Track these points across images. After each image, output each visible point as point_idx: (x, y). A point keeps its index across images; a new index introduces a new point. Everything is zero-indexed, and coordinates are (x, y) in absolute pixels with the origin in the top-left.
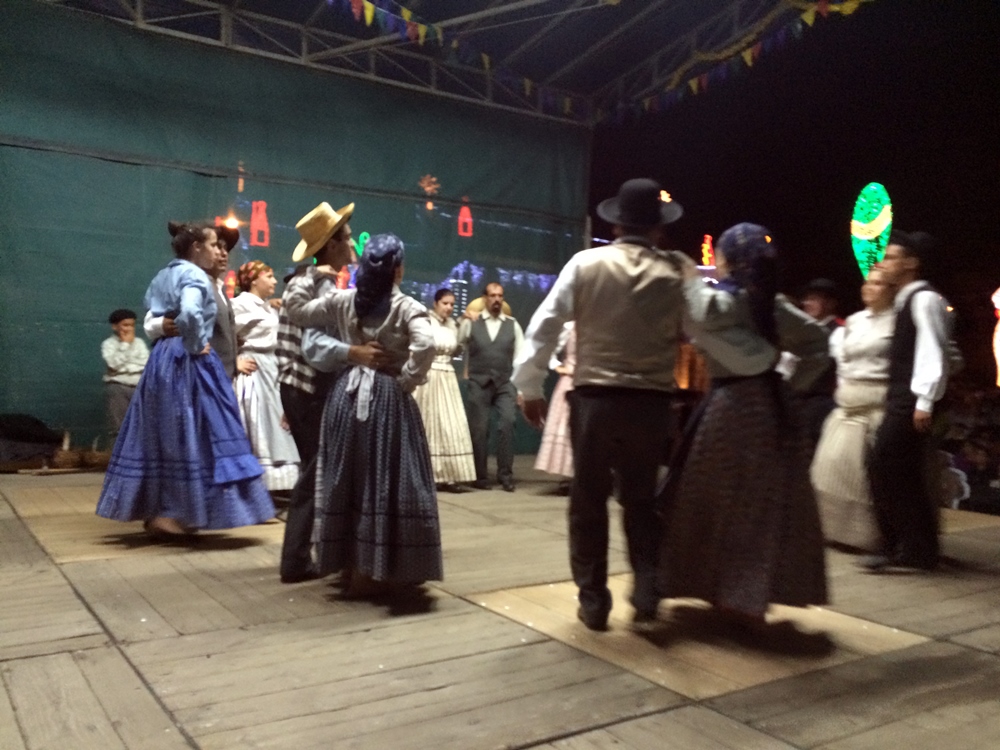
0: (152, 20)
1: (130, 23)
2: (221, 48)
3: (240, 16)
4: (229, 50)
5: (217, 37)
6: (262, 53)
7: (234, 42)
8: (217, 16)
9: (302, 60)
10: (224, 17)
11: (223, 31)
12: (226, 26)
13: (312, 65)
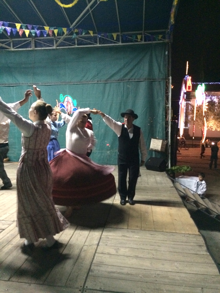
0: (15, 48)
1: (10, 50)
2: (32, 50)
3: (36, 39)
4: (34, 50)
5: (31, 47)
6: (43, 48)
7: (36, 47)
8: (31, 41)
9: (54, 48)
10: (32, 41)
11: (32, 45)
12: (33, 43)
13: (57, 48)
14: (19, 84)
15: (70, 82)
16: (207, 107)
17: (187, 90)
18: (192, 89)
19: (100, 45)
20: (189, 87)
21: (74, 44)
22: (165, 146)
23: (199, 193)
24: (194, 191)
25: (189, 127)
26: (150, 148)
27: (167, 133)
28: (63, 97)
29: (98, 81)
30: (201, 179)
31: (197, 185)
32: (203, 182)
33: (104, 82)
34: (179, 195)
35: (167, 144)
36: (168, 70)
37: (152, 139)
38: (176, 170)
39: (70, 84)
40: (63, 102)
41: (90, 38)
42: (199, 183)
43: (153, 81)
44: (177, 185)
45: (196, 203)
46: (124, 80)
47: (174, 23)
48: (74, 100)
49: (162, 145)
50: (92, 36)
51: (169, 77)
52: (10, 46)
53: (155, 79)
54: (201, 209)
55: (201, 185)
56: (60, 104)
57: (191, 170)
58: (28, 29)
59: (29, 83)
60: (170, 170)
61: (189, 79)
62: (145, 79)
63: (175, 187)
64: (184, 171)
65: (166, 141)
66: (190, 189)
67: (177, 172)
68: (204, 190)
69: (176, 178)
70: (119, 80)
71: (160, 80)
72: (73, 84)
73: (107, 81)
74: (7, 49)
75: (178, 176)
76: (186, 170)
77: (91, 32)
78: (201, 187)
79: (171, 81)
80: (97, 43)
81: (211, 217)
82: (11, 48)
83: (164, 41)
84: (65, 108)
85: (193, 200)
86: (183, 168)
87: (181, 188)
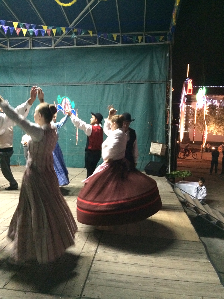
0: (11, 47)
1: (6, 49)
2: (29, 49)
3: (33, 39)
4: (32, 49)
5: (28, 47)
6: (40, 48)
7: (33, 46)
9: (53, 47)
10: (29, 41)
11: (30, 45)
12: (30, 43)
13: (56, 48)
14: (16, 84)
15: (69, 83)
16: (208, 111)
17: (188, 93)
18: (193, 93)
19: (100, 46)
20: (190, 90)
21: (73, 44)
22: (165, 150)
23: (199, 199)
24: (194, 196)
25: (189, 131)
26: (150, 152)
27: (167, 137)
28: (61, 98)
29: (97, 83)
30: (201, 184)
31: (197, 190)
32: (204, 187)
33: (103, 84)
34: (179, 201)
35: (167, 148)
36: (169, 73)
37: (152, 143)
38: (176, 175)
39: (69, 85)
40: (61, 104)
41: (89, 38)
42: (199, 188)
43: (153, 84)
44: (177, 190)
45: (196, 209)
46: (124, 82)
47: (175, 24)
48: (72, 102)
49: (162, 149)
50: (92, 36)
51: (170, 79)
52: (7, 45)
53: (156, 82)
54: (201, 215)
55: (201, 191)
56: (57, 105)
57: (191, 175)
58: (26, 28)
59: (25, 84)
60: (170, 174)
61: (189, 82)
62: (146, 81)
63: (175, 192)
64: (184, 177)
65: (166, 145)
66: (190, 195)
67: (178, 177)
68: (205, 195)
69: (176, 184)
70: (118, 82)
71: (160, 83)
72: (71, 85)
73: (106, 83)
74: (4, 48)
75: (178, 182)
76: (187, 175)
77: (91, 32)
78: (201, 192)
79: (171, 84)
80: (97, 44)
81: (211, 223)
82: (8, 48)
83: (165, 43)
84: (62, 110)
85: (194, 206)
86: (183, 172)
87: (181, 193)
